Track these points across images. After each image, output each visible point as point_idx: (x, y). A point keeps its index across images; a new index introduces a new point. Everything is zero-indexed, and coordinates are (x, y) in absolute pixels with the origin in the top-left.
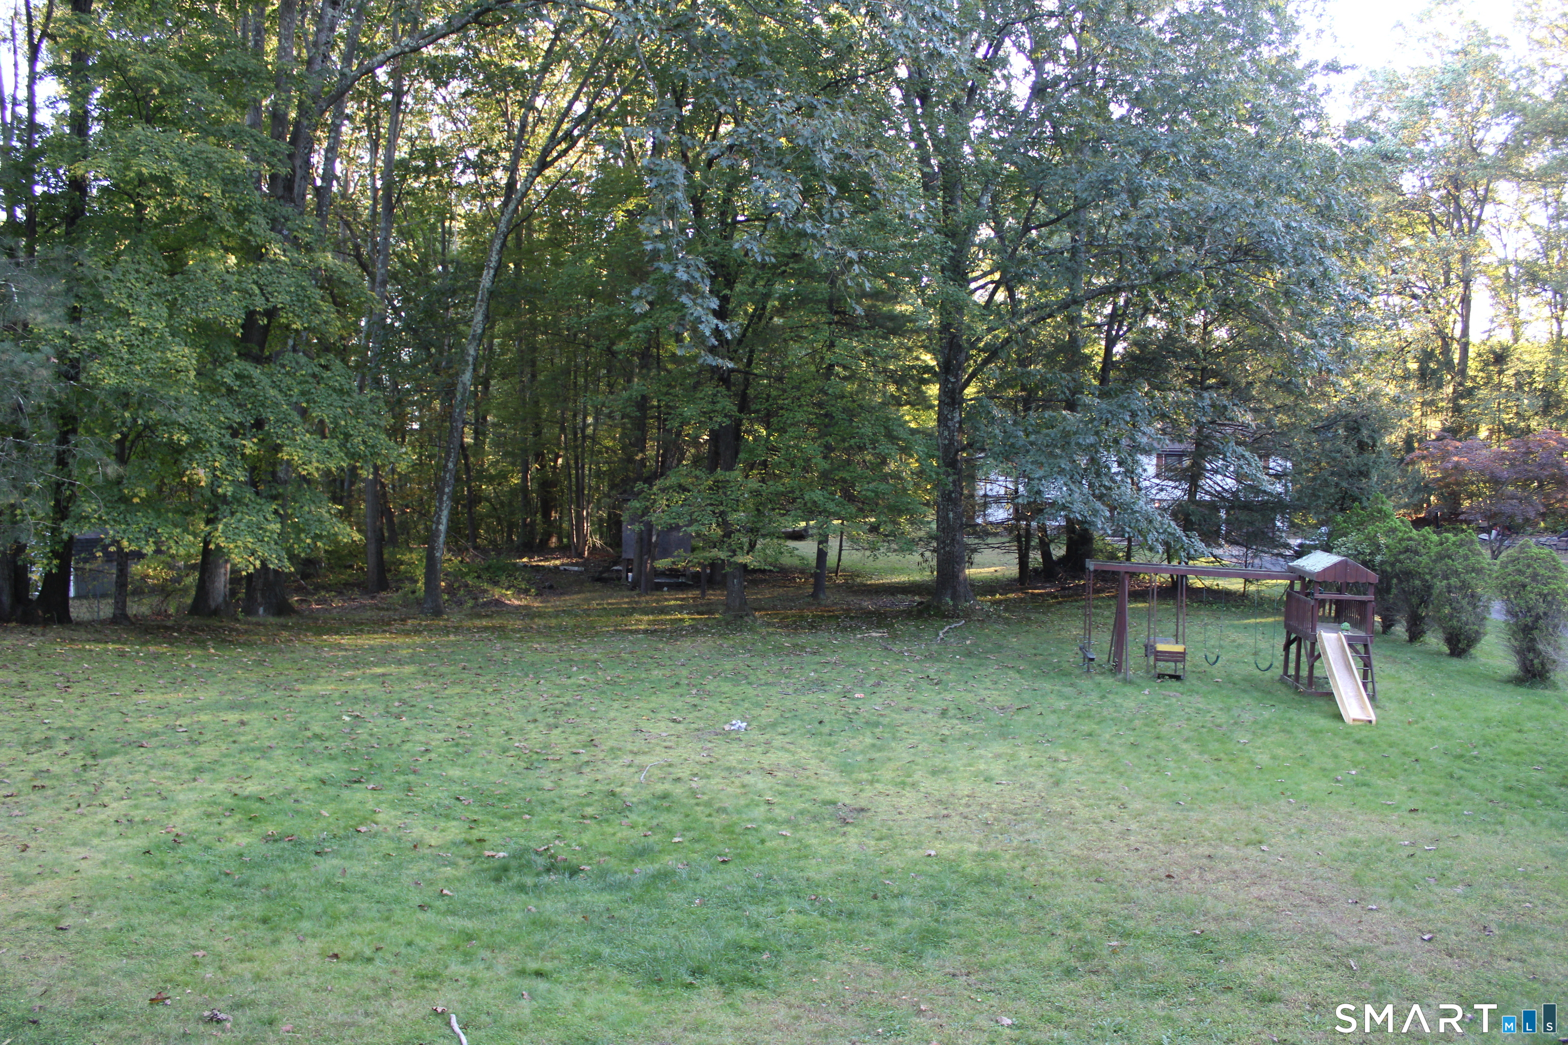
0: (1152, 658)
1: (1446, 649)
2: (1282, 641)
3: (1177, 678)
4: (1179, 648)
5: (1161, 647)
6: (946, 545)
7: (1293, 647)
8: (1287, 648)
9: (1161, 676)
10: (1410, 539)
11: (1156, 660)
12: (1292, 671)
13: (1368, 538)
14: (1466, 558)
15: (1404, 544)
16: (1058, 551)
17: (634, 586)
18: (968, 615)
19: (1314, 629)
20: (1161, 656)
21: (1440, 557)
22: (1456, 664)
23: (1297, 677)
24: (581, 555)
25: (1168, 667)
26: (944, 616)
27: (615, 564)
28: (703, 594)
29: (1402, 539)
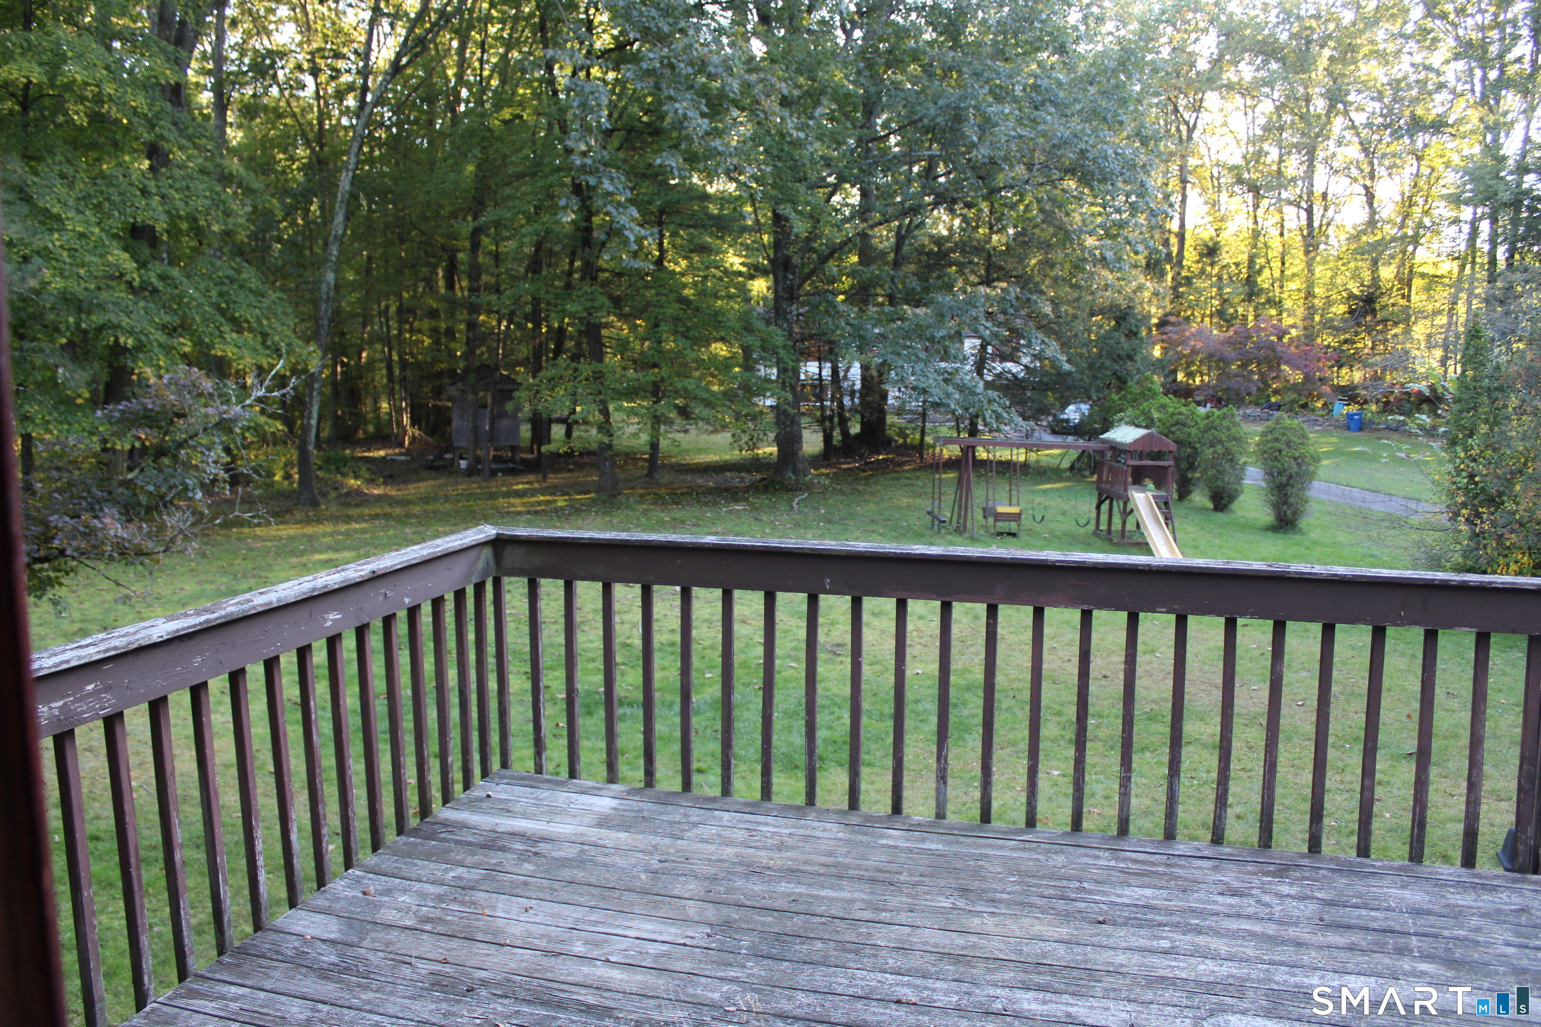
0: (991, 520)
1: (1211, 505)
2: (1095, 502)
3: (1014, 535)
4: (1015, 510)
5: (1001, 509)
6: (786, 426)
7: (1105, 507)
8: (1098, 507)
9: (1000, 534)
10: (1180, 413)
11: (996, 520)
12: (1104, 526)
13: (1143, 413)
14: (1228, 429)
15: (1176, 418)
16: (855, 429)
17: (471, 472)
18: (809, 487)
19: (1126, 490)
20: (998, 517)
21: (1208, 429)
22: (1220, 517)
23: (1109, 530)
24: (401, 444)
25: (1003, 526)
26: (788, 490)
27: (447, 451)
28: (545, 478)
29: (1173, 415)
